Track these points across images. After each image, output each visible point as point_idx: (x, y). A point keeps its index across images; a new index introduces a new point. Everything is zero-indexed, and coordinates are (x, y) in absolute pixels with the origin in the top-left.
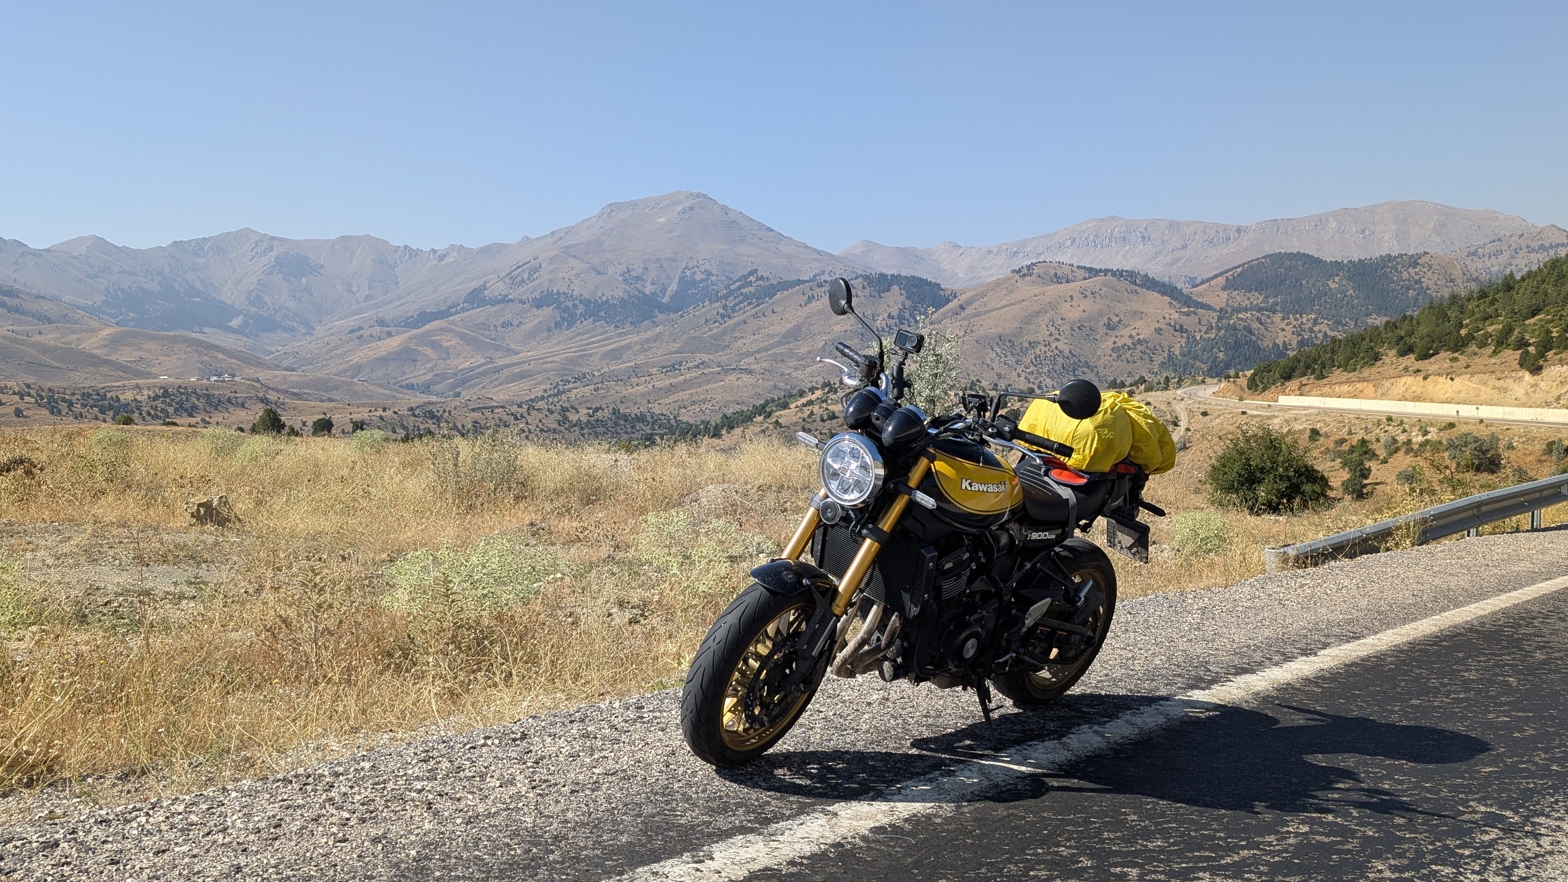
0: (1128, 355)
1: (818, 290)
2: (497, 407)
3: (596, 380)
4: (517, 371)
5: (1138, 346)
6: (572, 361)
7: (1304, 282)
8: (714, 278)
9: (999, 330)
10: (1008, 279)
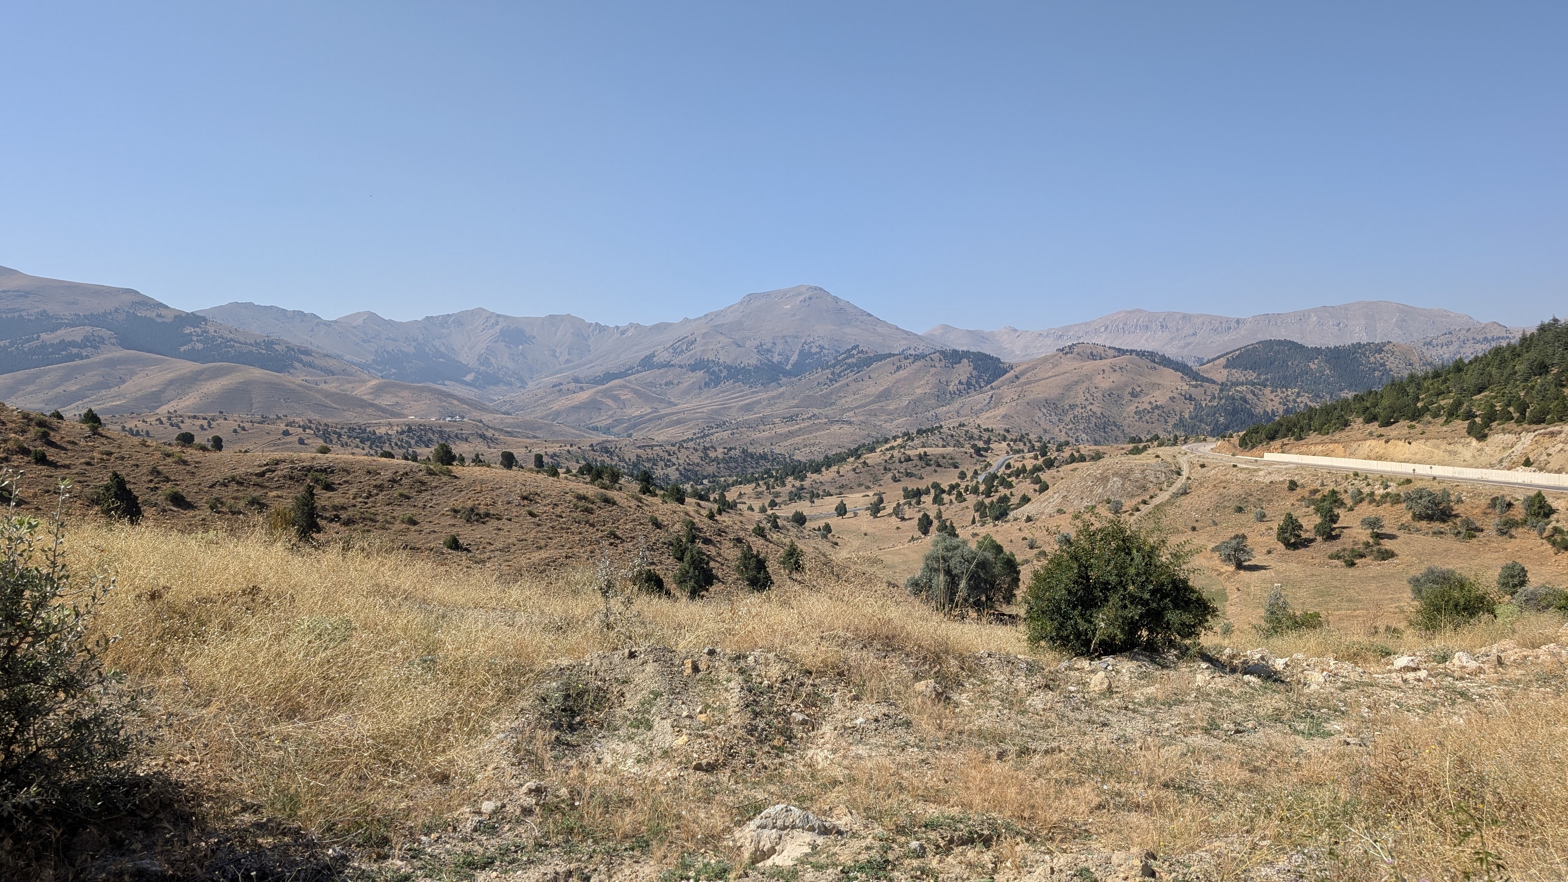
0: (1147, 417)
1: (904, 361)
2: (657, 446)
3: (734, 427)
4: (675, 418)
5: (1156, 411)
6: (716, 412)
7: (1289, 363)
8: (825, 351)
9: (1046, 395)
10: (1055, 356)
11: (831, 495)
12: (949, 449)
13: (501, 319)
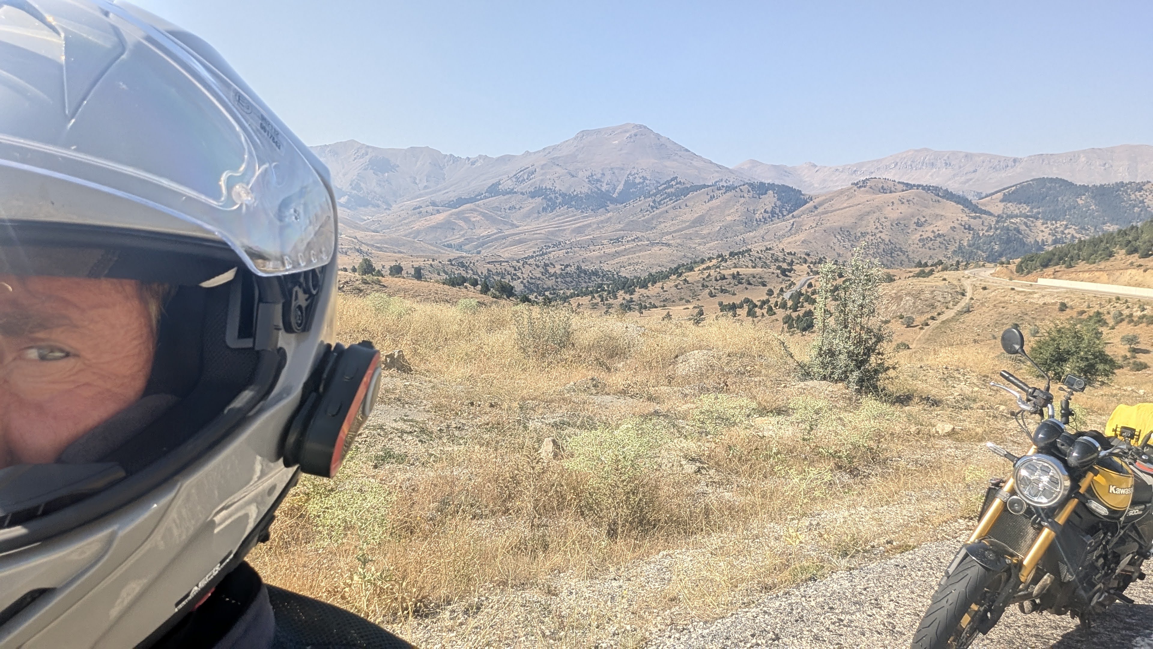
0: (930, 244)
1: (717, 192)
2: (504, 262)
3: (567, 247)
4: (517, 238)
5: (938, 239)
6: (552, 233)
7: (1060, 199)
8: (647, 182)
9: (841, 224)
10: (849, 189)
11: (656, 307)
12: (758, 270)
13: (370, 150)
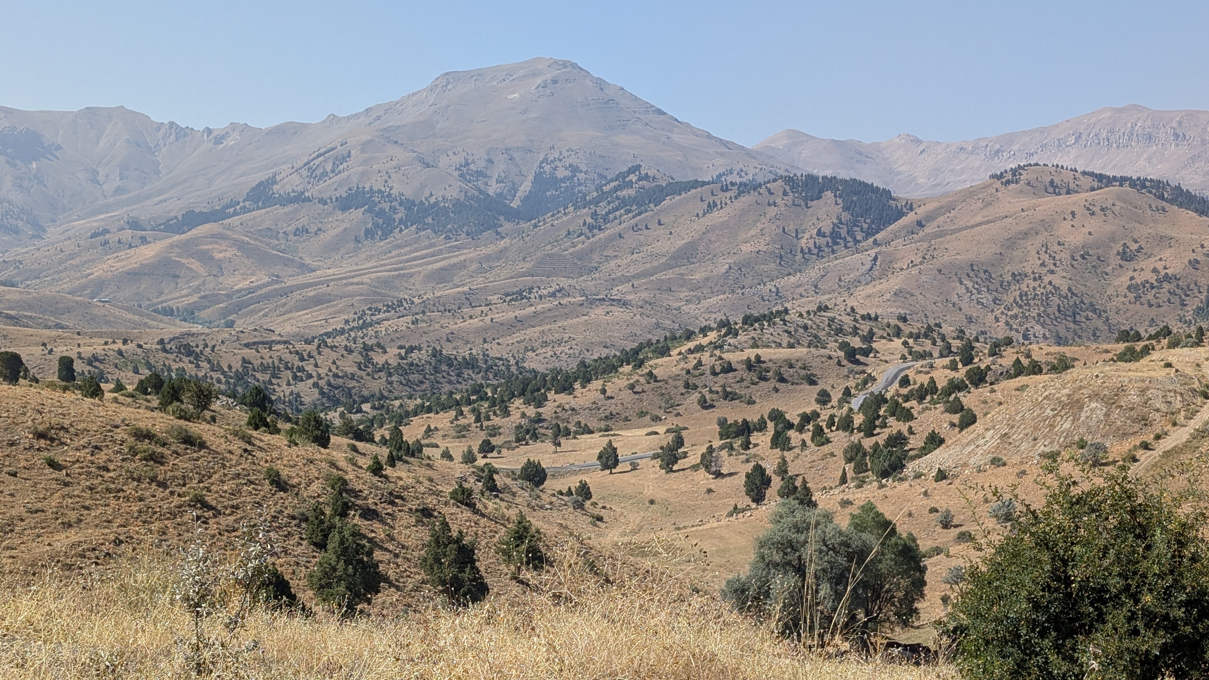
0: (1150, 296)
1: (722, 195)
2: (279, 342)
3: (415, 310)
4: (312, 294)
5: (1165, 285)
6: (386, 283)
8: (581, 176)
9: (970, 256)
10: (985, 187)
11: (591, 432)
12: (801, 352)
